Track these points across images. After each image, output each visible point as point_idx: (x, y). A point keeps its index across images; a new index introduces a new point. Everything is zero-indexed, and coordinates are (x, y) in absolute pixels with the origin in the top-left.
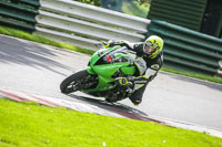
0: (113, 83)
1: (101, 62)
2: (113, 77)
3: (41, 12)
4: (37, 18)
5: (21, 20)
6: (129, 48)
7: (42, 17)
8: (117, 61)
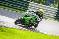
0: (29, 22)
1: (26, 16)
2: (29, 20)
3: (29, 6)
4: (28, 8)
5: (24, 8)
6: (34, 12)
7: (29, 8)
8: (31, 16)
